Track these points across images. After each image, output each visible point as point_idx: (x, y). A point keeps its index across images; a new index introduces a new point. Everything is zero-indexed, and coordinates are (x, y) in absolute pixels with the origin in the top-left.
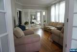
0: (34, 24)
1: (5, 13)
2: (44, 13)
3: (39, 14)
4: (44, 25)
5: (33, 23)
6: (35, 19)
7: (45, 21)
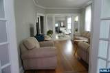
0: (62, 34)
1: (5, 21)
2: (77, 19)
3: (69, 20)
4: (74, 35)
5: (60, 32)
6: (64, 27)
7: (77, 30)
